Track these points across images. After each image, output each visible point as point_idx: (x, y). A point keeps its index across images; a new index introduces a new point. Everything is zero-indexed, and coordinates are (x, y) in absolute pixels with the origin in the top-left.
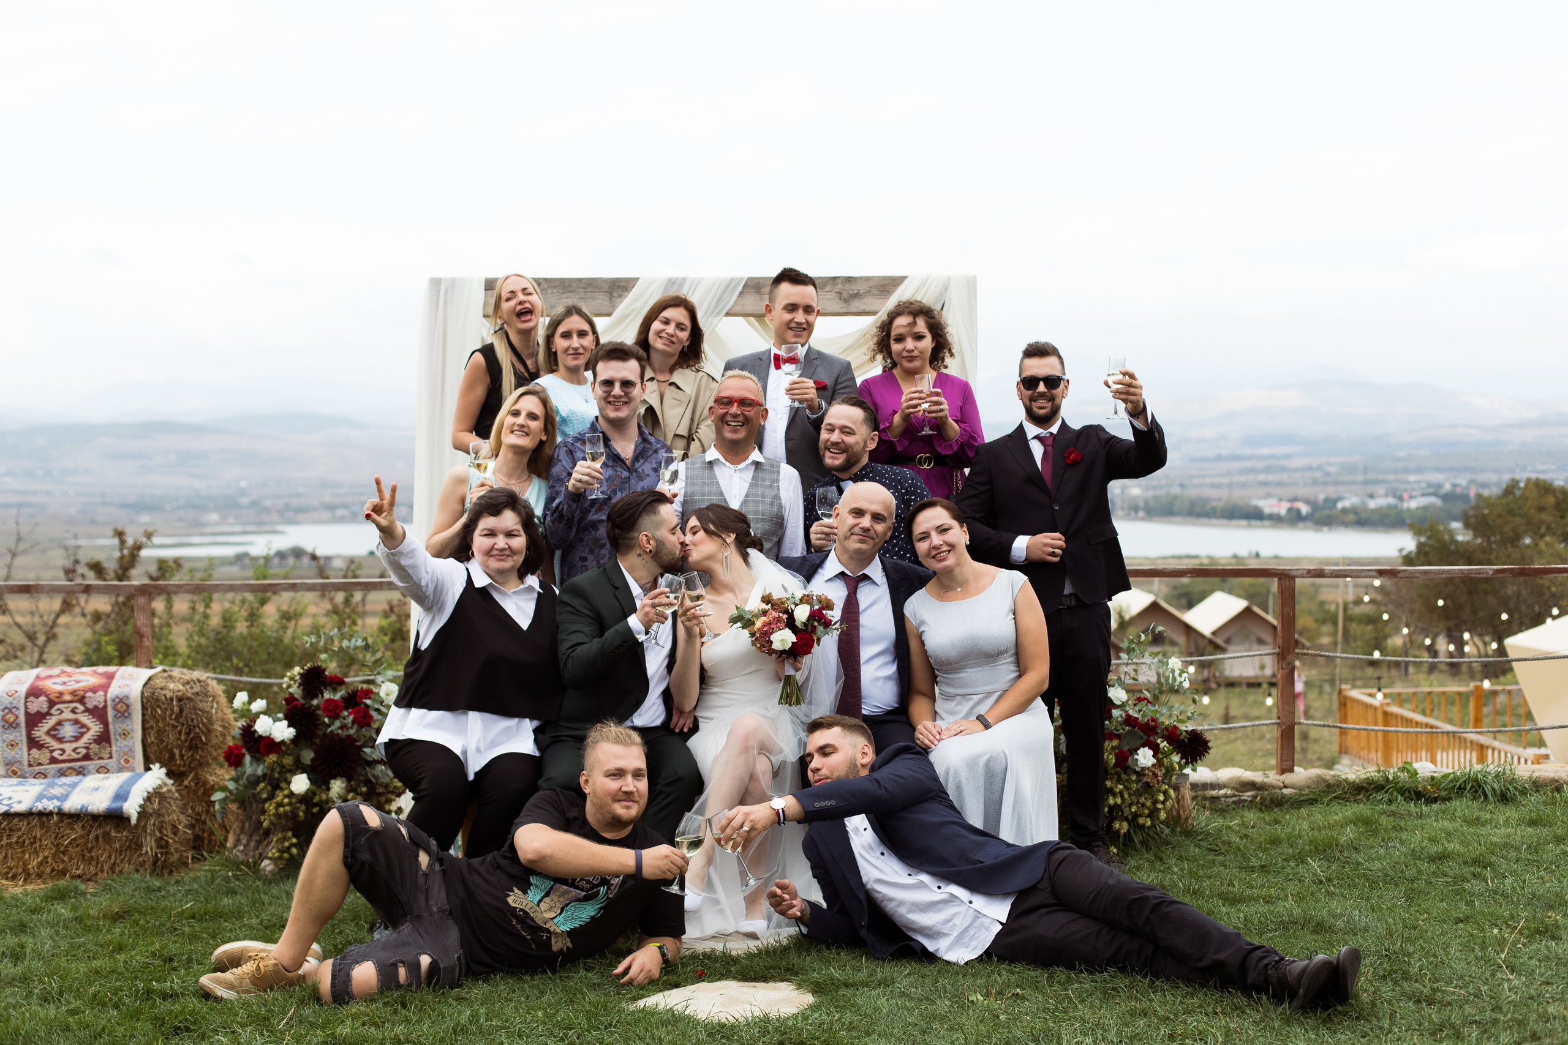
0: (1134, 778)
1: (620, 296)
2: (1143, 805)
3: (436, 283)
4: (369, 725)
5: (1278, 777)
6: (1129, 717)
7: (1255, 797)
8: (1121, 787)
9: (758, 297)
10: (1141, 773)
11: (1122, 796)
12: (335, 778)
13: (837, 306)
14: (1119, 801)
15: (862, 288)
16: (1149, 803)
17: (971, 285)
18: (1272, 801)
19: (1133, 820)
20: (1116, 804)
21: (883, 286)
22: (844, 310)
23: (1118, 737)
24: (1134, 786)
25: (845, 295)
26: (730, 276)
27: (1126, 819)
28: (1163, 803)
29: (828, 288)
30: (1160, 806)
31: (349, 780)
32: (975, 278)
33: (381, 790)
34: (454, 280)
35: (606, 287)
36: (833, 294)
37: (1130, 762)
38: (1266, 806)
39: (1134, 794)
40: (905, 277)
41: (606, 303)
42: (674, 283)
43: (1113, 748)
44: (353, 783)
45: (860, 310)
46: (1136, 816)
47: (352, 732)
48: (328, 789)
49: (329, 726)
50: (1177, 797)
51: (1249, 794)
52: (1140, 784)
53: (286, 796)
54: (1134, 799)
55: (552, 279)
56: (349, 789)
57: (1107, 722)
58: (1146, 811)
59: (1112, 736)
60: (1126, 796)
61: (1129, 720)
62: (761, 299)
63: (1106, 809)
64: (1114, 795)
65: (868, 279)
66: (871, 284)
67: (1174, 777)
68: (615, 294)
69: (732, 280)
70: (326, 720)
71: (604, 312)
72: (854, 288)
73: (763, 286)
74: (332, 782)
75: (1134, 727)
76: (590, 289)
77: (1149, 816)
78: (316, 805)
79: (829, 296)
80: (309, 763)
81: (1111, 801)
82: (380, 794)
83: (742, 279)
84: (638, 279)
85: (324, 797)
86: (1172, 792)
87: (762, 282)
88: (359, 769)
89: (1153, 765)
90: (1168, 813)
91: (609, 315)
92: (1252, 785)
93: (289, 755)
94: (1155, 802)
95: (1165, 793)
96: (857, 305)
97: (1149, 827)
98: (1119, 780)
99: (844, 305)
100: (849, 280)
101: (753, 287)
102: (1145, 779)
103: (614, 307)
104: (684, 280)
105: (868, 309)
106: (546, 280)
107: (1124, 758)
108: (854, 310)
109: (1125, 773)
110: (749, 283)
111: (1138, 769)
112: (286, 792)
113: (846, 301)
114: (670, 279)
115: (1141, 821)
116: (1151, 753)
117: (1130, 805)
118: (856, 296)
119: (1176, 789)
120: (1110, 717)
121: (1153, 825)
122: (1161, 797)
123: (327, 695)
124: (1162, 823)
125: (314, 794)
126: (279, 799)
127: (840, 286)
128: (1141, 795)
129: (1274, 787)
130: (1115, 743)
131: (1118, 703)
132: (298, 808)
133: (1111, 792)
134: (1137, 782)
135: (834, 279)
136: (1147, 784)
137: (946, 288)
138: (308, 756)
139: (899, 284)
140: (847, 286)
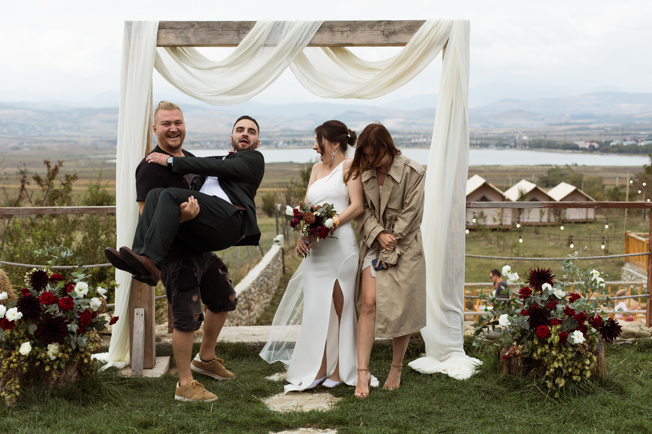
0: (570, 349)
1: (244, 33)
2: (576, 367)
3: (129, 24)
4: (72, 308)
5: (647, 328)
6: (567, 307)
7: (634, 342)
8: (563, 356)
9: (331, 34)
10: (576, 346)
11: (563, 362)
12: (51, 343)
13: (381, 39)
14: (561, 365)
15: (397, 28)
16: (580, 366)
17: (466, 26)
18: (645, 345)
19: (569, 377)
20: (559, 367)
21: (410, 27)
22: (386, 42)
23: (560, 322)
24: (570, 355)
25: (386, 32)
26: (314, 20)
27: (565, 377)
28: (589, 365)
29: (376, 28)
30: (587, 368)
31: (61, 343)
32: (469, 21)
33: (82, 350)
34: (140, 23)
35: (235, 27)
36: (379, 32)
37: (568, 339)
38: (641, 348)
39: (571, 359)
40: (424, 21)
41: (235, 37)
42: (278, 25)
43: (558, 330)
44: (63, 346)
45: (395, 42)
46: (571, 374)
47: (60, 314)
48: (47, 350)
49: (46, 309)
50: (597, 359)
51: (630, 339)
52: (575, 353)
53: (16, 356)
54: (570, 363)
55: (201, 22)
56: (62, 351)
57: (553, 312)
58: (578, 372)
59: (556, 322)
60: (565, 361)
61: (568, 311)
62: (333, 35)
63: (552, 370)
64: (558, 361)
65: (401, 22)
66: (403, 25)
67: (595, 347)
68: (241, 32)
69: (315, 23)
70: (44, 306)
71: (234, 43)
72: (392, 28)
73: (335, 26)
74: (49, 345)
75: (570, 316)
76: (226, 29)
77: (581, 375)
78: (39, 360)
79: (376, 33)
80: (33, 334)
81: (556, 365)
82: (82, 353)
83: (321, 22)
84: (255, 22)
85: (43, 355)
86: (595, 358)
87: (334, 24)
88: (66, 338)
89: (584, 342)
90: (592, 371)
91: (236, 45)
92: (633, 334)
93: (21, 328)
94: (584, 365)
95: (590, 358)
96: (394, 39)
97: (579, 382)
98: (560, 352)
99: (386, 39)
100: (389, 23)
101: (328, 28)
102: (577, 350)
103: (240, 40)
104: (285, 22)
105: (400, 41)
106: (197, 22)
107: (564, 337)
108: (392, 42)
109: (565, 346)
110: (326, 24)
111: (573, 344)
112: (17, 353)
113: (387, 36)
114: (276, 22)
115: (575, 378)
116: (581, 334)
117: (568, 367)
118: (393, 33)
119: (596, 354)
120: (555, 308)
121: (582, 380)
122: (588, 362)
123: (48, 288)
124: (588, 379)
125: (38, 353)
126: (11, 357)
127: (383, 27)
128: (575, 360)
129: (646, 336)
130: (558, 327)
131: (560, 298)
132: (23, 364)
133: (554, 358)
134: (572, 352)
135: (380, 22)
136: (579, 353)
137: (450, 27)
138: (33, 328)
139: (421, 25)
140: (388, 27)
